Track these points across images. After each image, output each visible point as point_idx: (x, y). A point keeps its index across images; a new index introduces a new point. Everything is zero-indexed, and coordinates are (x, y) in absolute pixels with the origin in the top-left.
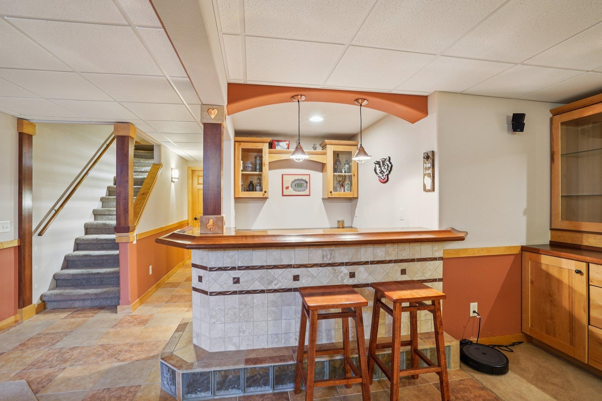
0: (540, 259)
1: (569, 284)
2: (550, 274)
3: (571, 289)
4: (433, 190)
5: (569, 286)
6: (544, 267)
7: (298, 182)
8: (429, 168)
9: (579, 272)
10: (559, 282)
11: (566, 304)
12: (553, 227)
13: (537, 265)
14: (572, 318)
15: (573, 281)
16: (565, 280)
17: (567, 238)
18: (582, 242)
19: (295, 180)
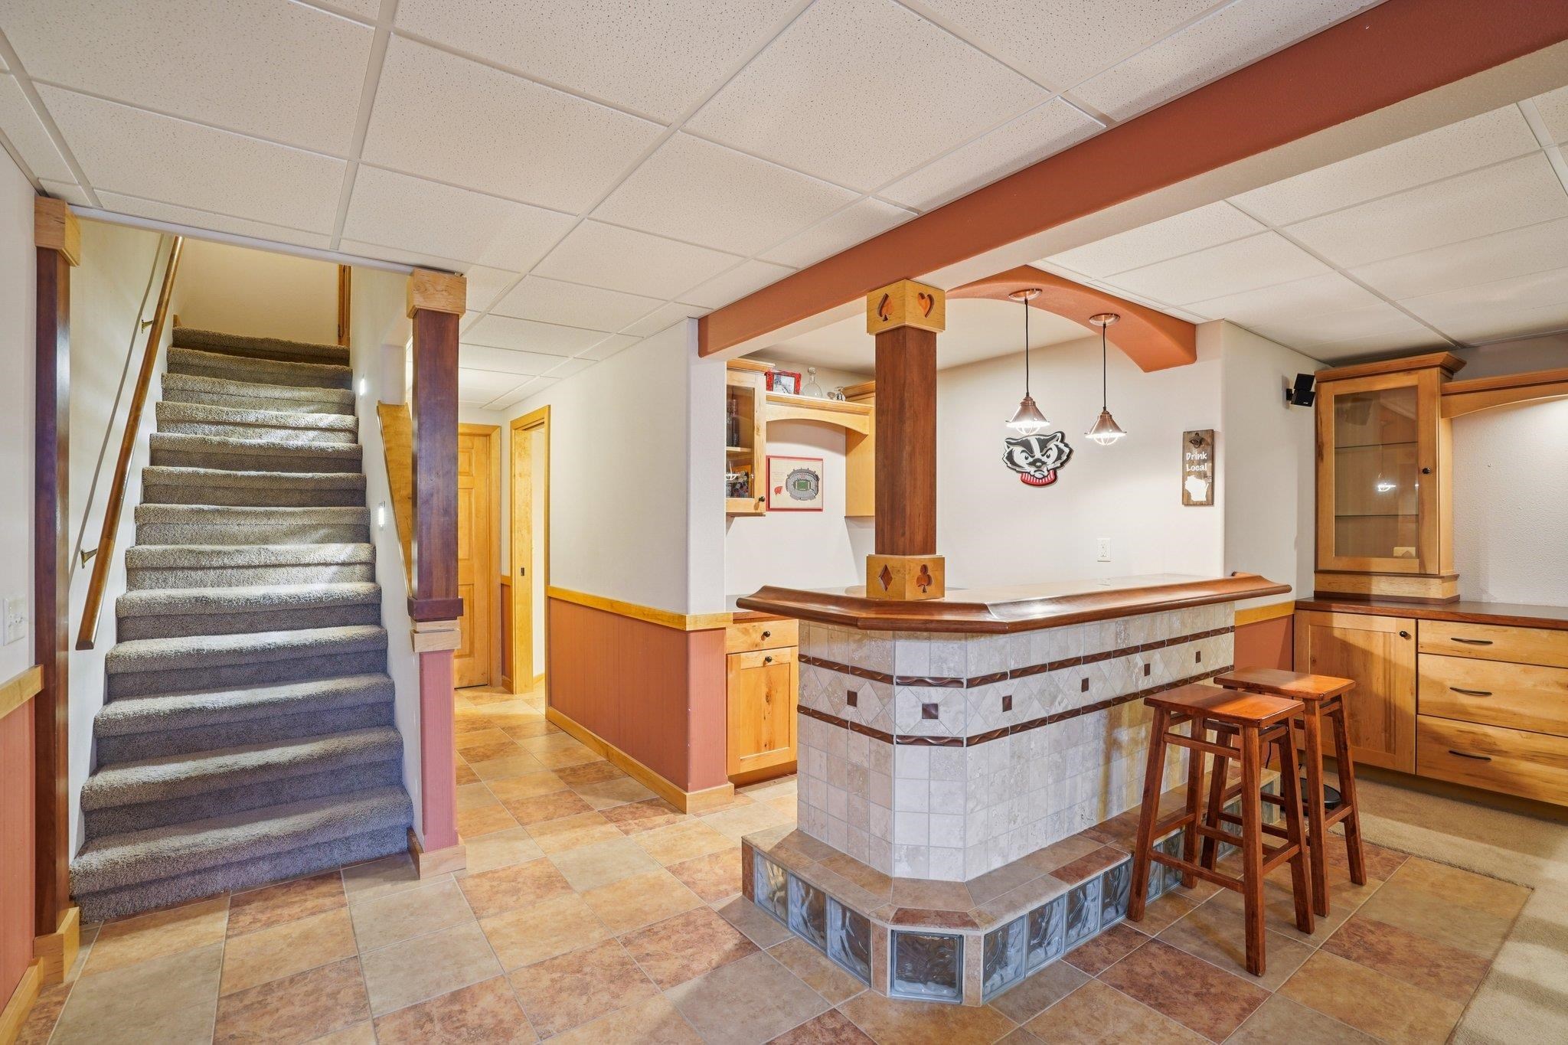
0: (1332, 621)
1: (1384, 654)
2: (1350, 644)
3: (1388, 664)
4: (1210, 502)
5: (1385, 659)
6: (1337, 634)
7: (799, 476)
8: (1204, 461)
9: (1404, 635)
10: (1367, 654)
11: (1378, 687)
12: (1320, 568)
13: (1326, 630)
14: (1390, 710)
15: (1392, 651)
16: (1378, 648)
17: (1345, 585)
18: (1369, 589)
19: (795, 472)
